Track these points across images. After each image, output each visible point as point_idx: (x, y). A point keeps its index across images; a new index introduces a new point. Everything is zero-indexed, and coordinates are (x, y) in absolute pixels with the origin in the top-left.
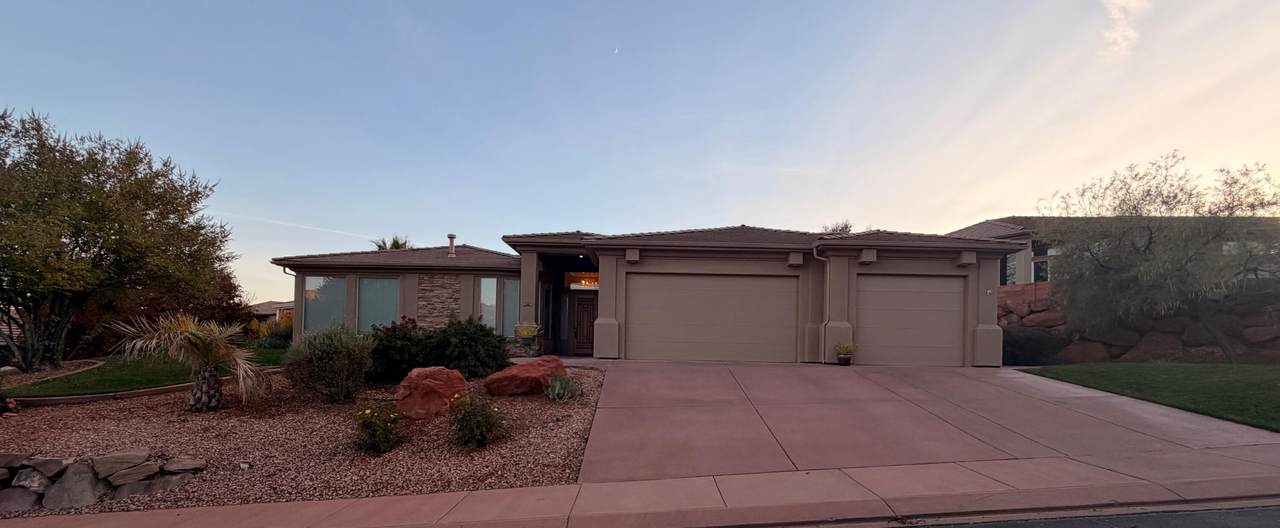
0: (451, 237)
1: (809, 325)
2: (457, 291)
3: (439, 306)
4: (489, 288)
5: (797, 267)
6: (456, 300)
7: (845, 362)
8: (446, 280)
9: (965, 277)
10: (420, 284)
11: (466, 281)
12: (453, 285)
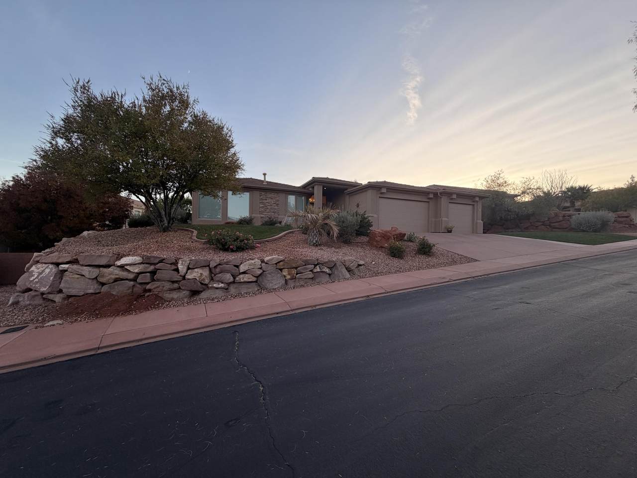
0: (265, 174)
1: (433, 220)
2: (278, 201)
3: (269, 207)
4: (292, 199)
5: (431, 198)
6: (277, 204)
7: (450, 232)
8: (272, 195)
9: (473, 205)
10: (260, 196)
11: (282, 196)
12: (275, 197)
